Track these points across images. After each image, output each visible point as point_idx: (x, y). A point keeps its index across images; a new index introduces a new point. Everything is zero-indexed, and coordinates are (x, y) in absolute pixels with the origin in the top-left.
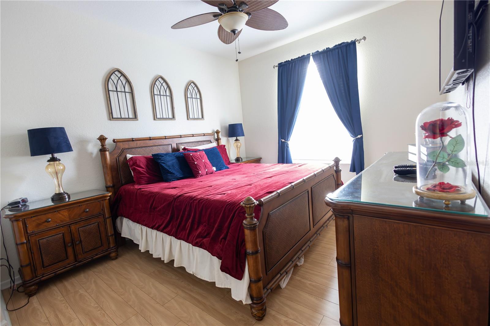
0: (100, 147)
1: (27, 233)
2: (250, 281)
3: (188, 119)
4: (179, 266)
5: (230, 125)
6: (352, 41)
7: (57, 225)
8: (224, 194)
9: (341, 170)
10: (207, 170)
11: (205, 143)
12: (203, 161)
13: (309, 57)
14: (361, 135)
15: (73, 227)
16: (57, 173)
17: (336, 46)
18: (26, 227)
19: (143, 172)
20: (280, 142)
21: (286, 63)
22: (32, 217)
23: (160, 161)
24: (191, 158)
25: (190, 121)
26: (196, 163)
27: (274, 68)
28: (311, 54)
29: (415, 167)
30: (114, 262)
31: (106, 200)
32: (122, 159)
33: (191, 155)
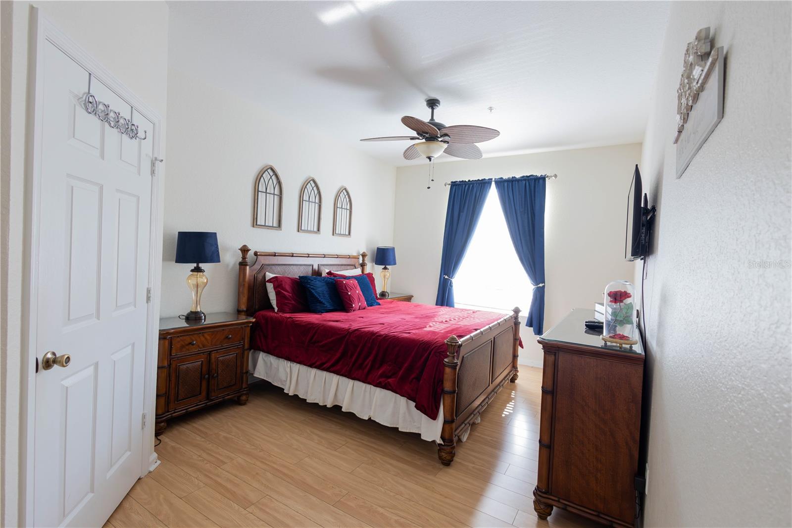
0: (240, 260)
1: (171, 355)
2: (445, 421)
3: (333, 235)
4: (348, 411)
5: (378, 249)
6: (542, 175)
7: (199, 350)
8: (409, 333)
9: (520, 323)
10: (360, 304)
11: (349, 267)
12: (357, 292)
13: (491, 182)
14: (543, 284)
15: (213, 356)
16: (197, 286)
17: (523, 177)
18: (171, 347)
19: (289, 297)
20: (442, 278)
21: (462, 183)
22: (178, 337)
23: (309, 286)
24: (344, 286)
25: (336, 238)
26: (349, 293)
27: (445, 185)
28: (493, 180)
29: (603, 323)
30: (244, 407)
31: (248, 326)
32: (260, 277)
33: (344, 282)
